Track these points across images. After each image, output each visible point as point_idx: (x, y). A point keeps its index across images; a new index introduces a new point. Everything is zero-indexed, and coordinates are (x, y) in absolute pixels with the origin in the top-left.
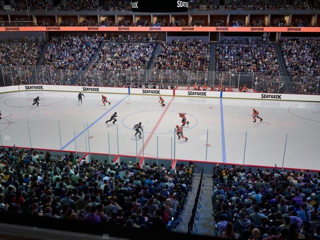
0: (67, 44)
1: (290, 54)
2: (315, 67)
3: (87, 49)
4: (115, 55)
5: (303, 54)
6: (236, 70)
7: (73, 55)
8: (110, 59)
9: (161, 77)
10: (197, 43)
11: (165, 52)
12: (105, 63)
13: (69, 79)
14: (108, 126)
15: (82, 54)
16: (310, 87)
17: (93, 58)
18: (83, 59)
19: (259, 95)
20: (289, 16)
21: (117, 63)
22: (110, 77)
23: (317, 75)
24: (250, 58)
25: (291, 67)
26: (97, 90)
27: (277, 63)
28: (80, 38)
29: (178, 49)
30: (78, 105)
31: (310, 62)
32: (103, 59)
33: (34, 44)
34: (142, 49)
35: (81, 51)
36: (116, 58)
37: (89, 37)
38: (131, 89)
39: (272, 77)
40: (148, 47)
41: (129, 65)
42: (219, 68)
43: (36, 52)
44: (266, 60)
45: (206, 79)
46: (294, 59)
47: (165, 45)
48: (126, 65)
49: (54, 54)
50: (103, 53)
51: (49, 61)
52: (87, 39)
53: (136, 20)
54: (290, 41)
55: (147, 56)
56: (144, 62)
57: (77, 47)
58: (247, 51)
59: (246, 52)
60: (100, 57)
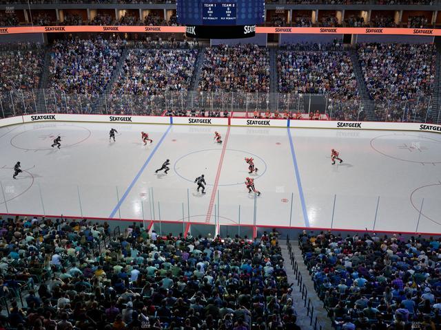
0: (77, 51)
1: (370, 65)
2: (401, 83)
3: (105, 58)
4: (145, 68)
5: (386, 65)
6: (304, 88)
7: (87, 67)
8: (139, 74)
9: (210, 99)
10: (252, 50)
11: (212, 63)
12: (134, 80)
13: (88, 105)
14: (159, 177)
15: (100, 67)
16: (395, 112)
17: (115, 71)
18: (102, 74)
19: (334, 124)
20: (368, 11)
21: (149, 79)
22: (143, 101)
23: (403, 95)
24: (321, 71)
25: (372, 83)
26: (130, 119)
27: (354, 78)
28: (93, 41)
29: (228, 59)
30: (111, 145)
31: (394, 76)
32: (130, 74)
33: (31, 52)
34: (180, 57)
35: (97, 61)
36: (147, 71)
37: (106, 41)
38: (173, 118)
39: (349, 98)
40: (189, 56)
41: (166, 83)
42: (283, 85)
43: (36, 65)
44: (341, 74)
45: (268, 102)
46: (374, 72)
47: (210, 52)
48: (162, 82)
49: (62, 67)
50: (129, 65)
51: (56, 77)
52: (103, 43)
53: (168, 15)
54: (369, 47)
55: (188, 69)
56: (186, 77)
57: (91, 55)
58: (316, 61)
59: (315, 63)
60: (126, 71)
